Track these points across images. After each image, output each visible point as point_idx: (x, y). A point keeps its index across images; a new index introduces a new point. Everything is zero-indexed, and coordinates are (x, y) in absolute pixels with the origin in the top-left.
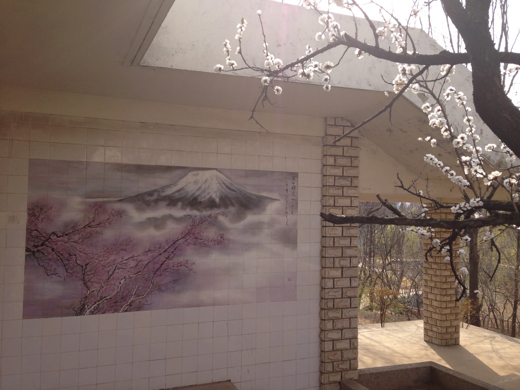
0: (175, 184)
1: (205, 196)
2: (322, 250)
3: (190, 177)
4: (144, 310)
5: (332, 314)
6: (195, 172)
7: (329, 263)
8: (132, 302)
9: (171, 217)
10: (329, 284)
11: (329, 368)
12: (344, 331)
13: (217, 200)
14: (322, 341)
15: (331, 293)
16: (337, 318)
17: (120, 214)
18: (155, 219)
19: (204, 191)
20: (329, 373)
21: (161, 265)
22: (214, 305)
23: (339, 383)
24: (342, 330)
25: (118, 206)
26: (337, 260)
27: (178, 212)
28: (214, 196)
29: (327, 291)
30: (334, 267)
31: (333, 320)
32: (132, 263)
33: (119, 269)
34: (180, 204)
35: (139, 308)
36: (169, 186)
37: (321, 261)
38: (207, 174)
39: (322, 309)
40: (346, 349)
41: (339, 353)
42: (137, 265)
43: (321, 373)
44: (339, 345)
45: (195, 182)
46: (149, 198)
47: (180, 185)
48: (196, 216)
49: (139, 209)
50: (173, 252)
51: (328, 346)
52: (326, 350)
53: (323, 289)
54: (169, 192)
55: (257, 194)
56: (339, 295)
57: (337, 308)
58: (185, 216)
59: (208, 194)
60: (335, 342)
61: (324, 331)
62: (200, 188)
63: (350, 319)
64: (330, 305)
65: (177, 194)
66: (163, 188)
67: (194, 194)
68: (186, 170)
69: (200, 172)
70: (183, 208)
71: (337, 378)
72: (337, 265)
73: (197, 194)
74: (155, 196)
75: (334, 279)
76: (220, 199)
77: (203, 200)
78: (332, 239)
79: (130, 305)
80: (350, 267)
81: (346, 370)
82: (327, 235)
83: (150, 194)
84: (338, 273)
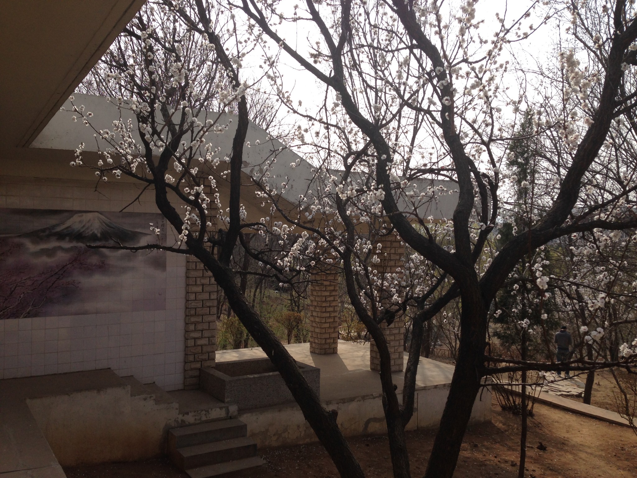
0: (63, 223)
1: (88, 233)
2: (186, 273)
3: (76, 218)
4: (39, 316)
5: (193, 319)
6: (80, 214)
7: (191, 282)
8: (30, 310)
9: (60, 248)
10: (192, 297)
11: (191, 358)
12: (204, 332)
13: (99, 235)
14: (186, 339)
15: (193, 304)
16: (198, 322)
17: (20, 246)
18: (48, 250)
19: (87, 229)
20: (191, 362)
21: (53, 284)
22: (97, 313)
23: (200, 369)
24: (202, 331)
25: (17, 240)
26: (198, 279)
27: (66, 245)
28: (96, 232)
29: (190, 302)
30: (196, 284)
31: (195, 323)
32: (29, 282)
33: (19, 286)
34: (67, 238)
35: (36, 315)
36: (58, 225)
37: (186, 281)
38: (90, 215)
39: (186, 316)
40: (205, 345)
41: (200, 348)
42: (33, 284)
43: (185, 363)
44: (199, 342)
45: (80, 222)
46: (42, 234)
47: (68, 223)
48: (81, 247)
49: (35, 242)
50: (62, 274)
51: (191, 343)
52: (189, 345)
53: (187, 301)
54: (58, 229)
55: (132, 230)
56: (200, 305)
57: (199, 315)
58: (72, 247)
59: (91, 230)
60: (196, 340)
61: (188, 331)
62: (84, 226)
63: (209, 323)
64: (193, 312)
65: (65, 231)
66: (54, 227)
67: (79, 231)
68: (72, 213)
69: (84, 214)
70: (70, 241)
71: (198, 365)
72: (198, 283)
73: (82, 230)
74: (47, 232)
75: (196, 293)
76: (101, 234)
77: (87, 235)
78: (195, 263)
79: (28, 313)
80: (210, 284)
81: (205, 360)
82: (191, 261)
83: (43, 230)
84: (199, 289)
